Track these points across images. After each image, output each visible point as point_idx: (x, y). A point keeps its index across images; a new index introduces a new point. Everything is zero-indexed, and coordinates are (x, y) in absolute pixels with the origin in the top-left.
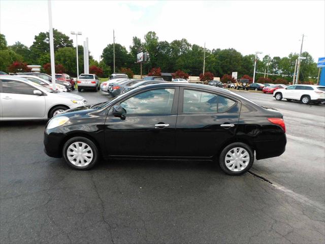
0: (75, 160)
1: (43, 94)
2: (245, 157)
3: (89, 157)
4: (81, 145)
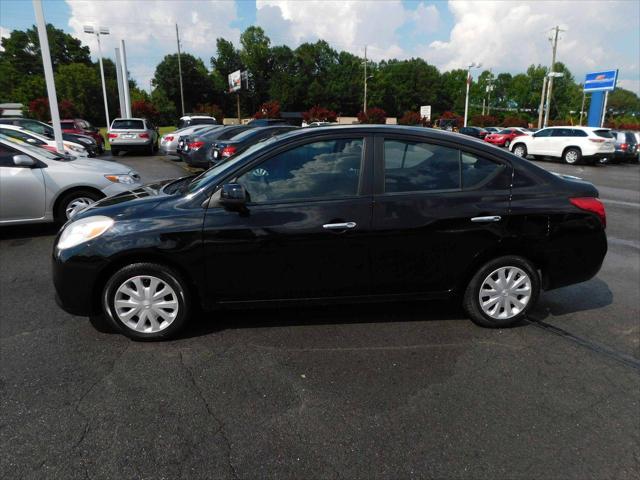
0: (135, 319)
1: (37, 165)
2: (522, 286)
3: (170, 310)
4: (147, 283)
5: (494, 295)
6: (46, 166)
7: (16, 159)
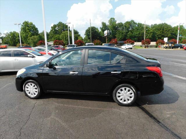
2: (131, 94)
3: (36, 92)
4: (31, 85)
5: (122, 96)
6: (35, 57)
7: (29, 56)
